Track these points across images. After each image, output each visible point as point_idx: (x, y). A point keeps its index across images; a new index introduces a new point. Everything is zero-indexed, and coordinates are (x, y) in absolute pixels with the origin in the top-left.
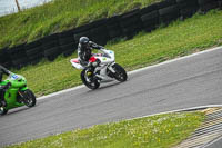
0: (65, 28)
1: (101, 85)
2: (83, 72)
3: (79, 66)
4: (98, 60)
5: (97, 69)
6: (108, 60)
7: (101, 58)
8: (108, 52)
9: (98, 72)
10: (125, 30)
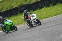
6: (34, 18)
7: (31, 17)
8: (34, 15)
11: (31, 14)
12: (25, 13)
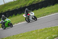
0: (36, 2)
1: (30, 21)
2: (26, 18)
3: (25, 16)
4: (30, 15)
5: (30, 17)
6: (32, 15)
7: (31, 14)
8: (33, 13)
9: (30, 18)
10: (52, 3)
11: (30, 12)
12: (26, 10)
